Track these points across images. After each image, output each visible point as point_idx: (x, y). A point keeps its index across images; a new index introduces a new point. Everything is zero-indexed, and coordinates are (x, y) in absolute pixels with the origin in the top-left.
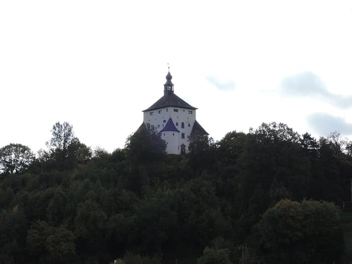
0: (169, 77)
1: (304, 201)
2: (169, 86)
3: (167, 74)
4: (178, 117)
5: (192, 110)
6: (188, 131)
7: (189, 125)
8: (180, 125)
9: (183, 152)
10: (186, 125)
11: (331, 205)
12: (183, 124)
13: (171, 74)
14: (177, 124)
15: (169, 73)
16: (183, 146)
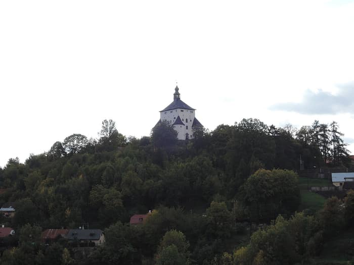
0: (177, 89)
1: (274, 170)
2: (177, 95)
3: (175, 87)
4: (184, 115)
5: (192, 110)
6: (190, 124)
7: (191, 121)
8: (185, 120)
9: (187, 138)
10: (189, 121)
11: (292, 172)
12: (187, 120)
13: (178, 87)
14: (183, 120)
15: (177, 87)
16: (187, 134)
